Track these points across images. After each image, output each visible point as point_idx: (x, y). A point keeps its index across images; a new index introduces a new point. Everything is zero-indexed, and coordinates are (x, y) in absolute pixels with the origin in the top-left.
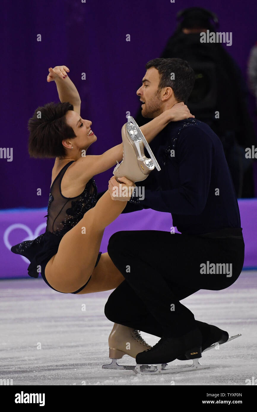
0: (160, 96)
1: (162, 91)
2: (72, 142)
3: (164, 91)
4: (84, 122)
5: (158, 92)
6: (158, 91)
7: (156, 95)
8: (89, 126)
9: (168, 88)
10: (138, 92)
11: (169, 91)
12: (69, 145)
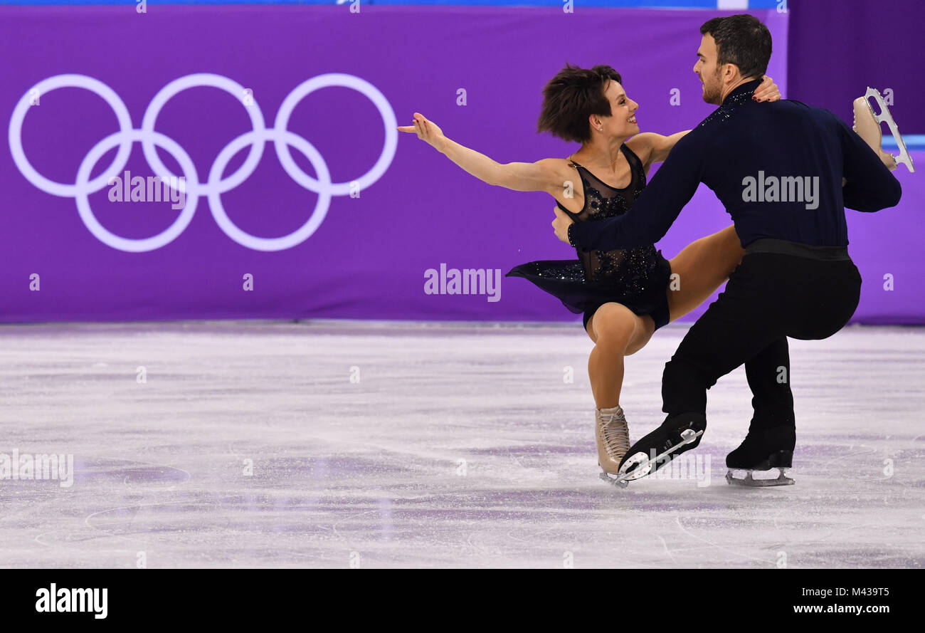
0: (721, 76)
1: (723, 71)
2: (604, 121)
3: (725, 69)
4: (628, 101)
5: (718, 72)
6: (717, 70)
7: (715, 75)
8: (632, 109)
9: (731, 65)
10: (696, 68)
11: (731, 70)
12: (598, 124)
